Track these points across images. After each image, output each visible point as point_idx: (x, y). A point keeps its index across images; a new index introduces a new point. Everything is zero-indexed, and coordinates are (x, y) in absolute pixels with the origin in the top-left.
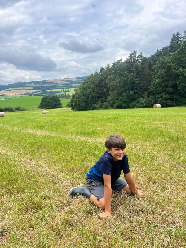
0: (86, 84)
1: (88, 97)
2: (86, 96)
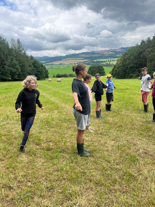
1: (127, 67)
2: (126, 66)
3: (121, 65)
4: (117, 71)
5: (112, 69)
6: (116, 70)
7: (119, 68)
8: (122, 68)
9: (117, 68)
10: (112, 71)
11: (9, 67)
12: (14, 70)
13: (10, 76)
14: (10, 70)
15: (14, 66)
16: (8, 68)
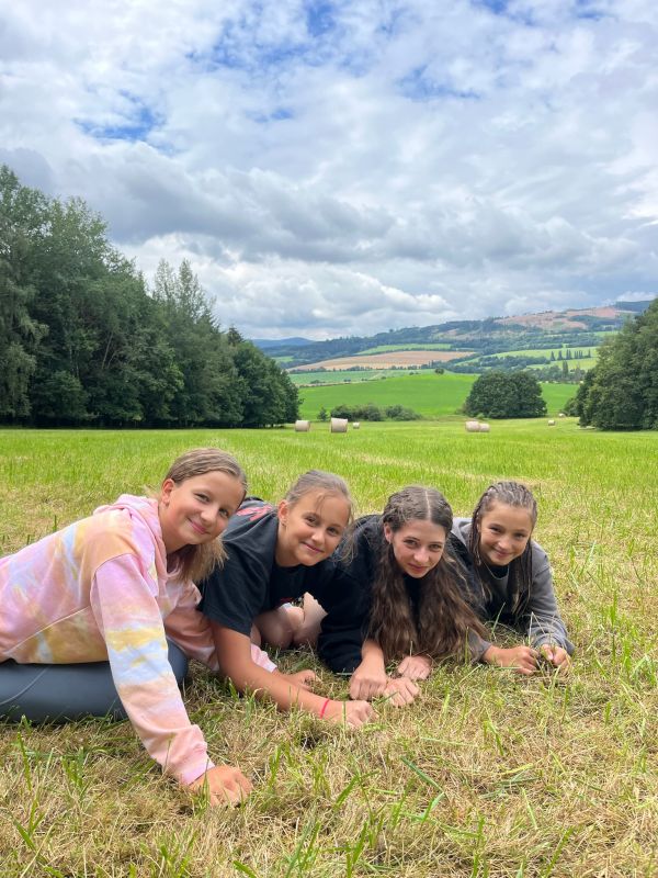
0: (644, 329)
3: (619, 368)
5: (578, 388)
6: (596, 394)
7: (608, 385)
8: (624, 381)
9: (601, 384)
10: (578, 397)
11: (138, 370)
12: (156, 384)
13: (139, 406)
15: (156, 366)
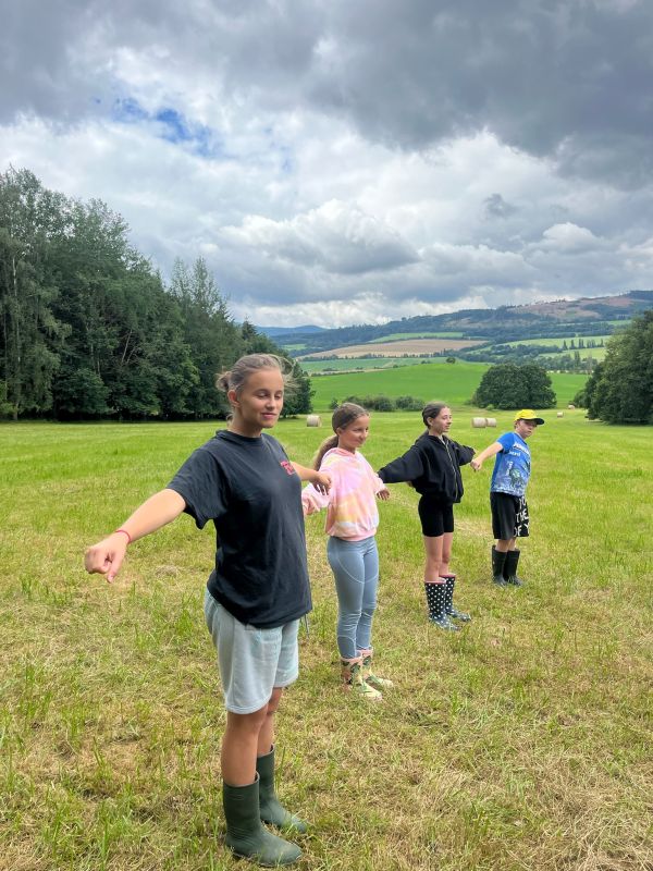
0: (652, 325)
2: (648, 372)
3: (627, 364)
4: (610, 393)
5: (587, 380)
6: (604, 387)
7: (616, 380)
8: (631, 376)
9: (608, 378)
10: (587, 390)
11: (156, 365)
12: (173, 379)
13: (157, 400)
14: (159, 377)
15: (173, 362)
16: (152, 370)
